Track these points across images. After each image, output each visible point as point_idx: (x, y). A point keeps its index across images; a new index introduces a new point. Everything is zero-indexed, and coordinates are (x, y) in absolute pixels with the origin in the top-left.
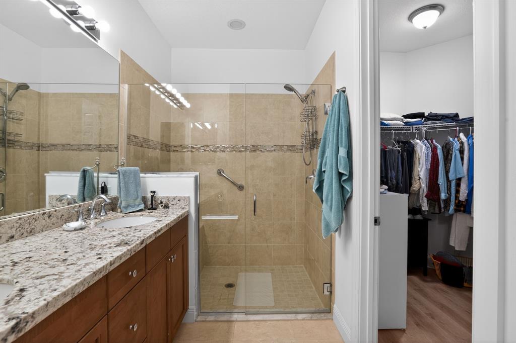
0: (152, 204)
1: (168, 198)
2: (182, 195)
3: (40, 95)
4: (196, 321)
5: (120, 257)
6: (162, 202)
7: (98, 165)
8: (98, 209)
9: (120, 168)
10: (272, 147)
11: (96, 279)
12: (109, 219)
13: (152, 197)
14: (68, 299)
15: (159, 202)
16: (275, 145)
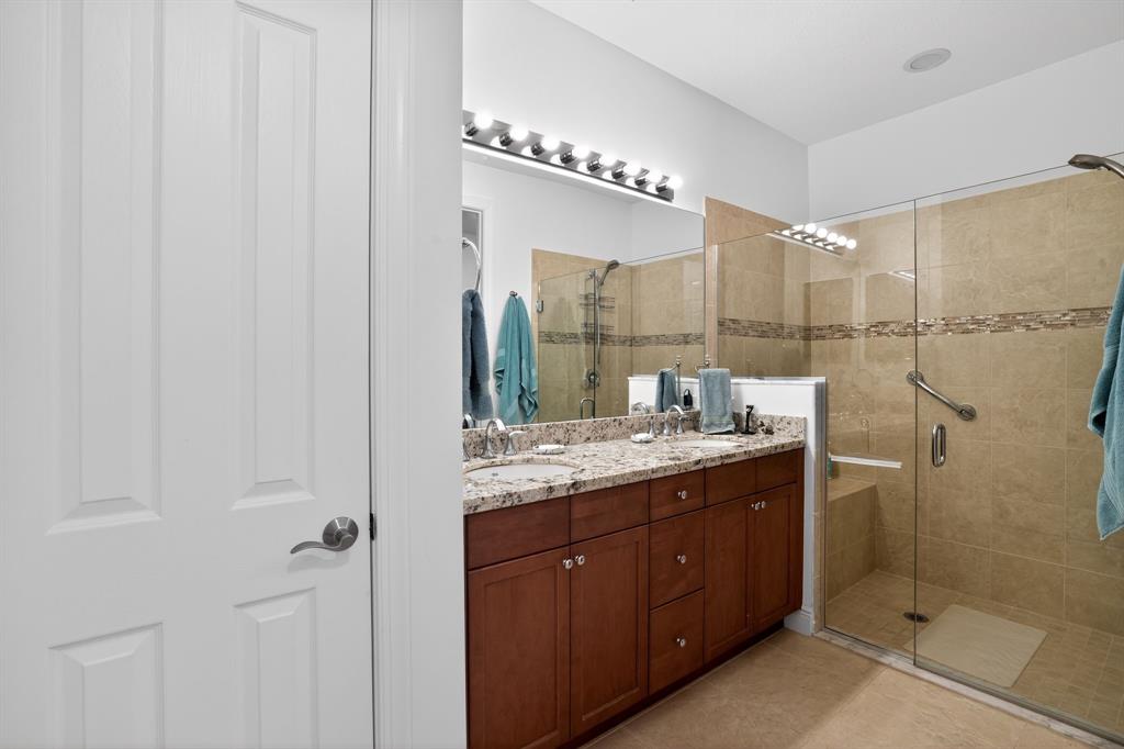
0: (745, 424)
1: (772, 418)
2: (795, 415)
3: (633, 270)
4: (813, 636)
5: (665, 469)
6: (762, 425)
7: (678, 366)
8: (674, 424)
9: (701, 371)
10: (1064, 315)
11: (636, 479)
12: (686, 439)
13: (749, 414)
14: (610, 485)
15: (759, 423)
16: (1074, 310)
